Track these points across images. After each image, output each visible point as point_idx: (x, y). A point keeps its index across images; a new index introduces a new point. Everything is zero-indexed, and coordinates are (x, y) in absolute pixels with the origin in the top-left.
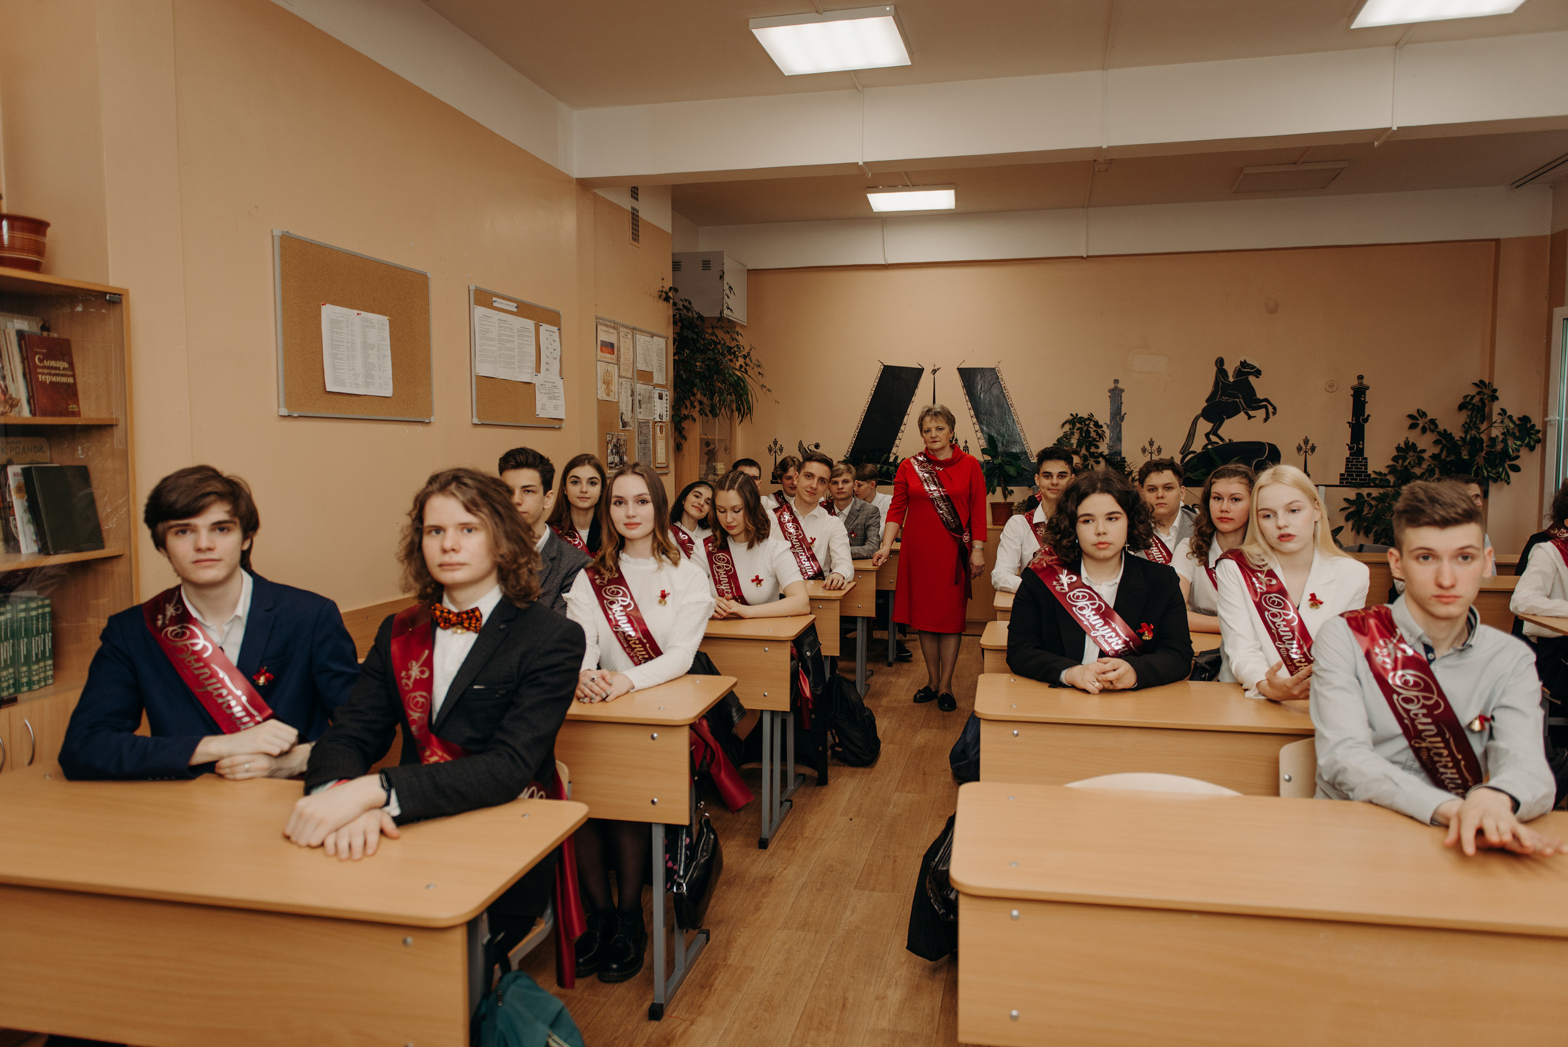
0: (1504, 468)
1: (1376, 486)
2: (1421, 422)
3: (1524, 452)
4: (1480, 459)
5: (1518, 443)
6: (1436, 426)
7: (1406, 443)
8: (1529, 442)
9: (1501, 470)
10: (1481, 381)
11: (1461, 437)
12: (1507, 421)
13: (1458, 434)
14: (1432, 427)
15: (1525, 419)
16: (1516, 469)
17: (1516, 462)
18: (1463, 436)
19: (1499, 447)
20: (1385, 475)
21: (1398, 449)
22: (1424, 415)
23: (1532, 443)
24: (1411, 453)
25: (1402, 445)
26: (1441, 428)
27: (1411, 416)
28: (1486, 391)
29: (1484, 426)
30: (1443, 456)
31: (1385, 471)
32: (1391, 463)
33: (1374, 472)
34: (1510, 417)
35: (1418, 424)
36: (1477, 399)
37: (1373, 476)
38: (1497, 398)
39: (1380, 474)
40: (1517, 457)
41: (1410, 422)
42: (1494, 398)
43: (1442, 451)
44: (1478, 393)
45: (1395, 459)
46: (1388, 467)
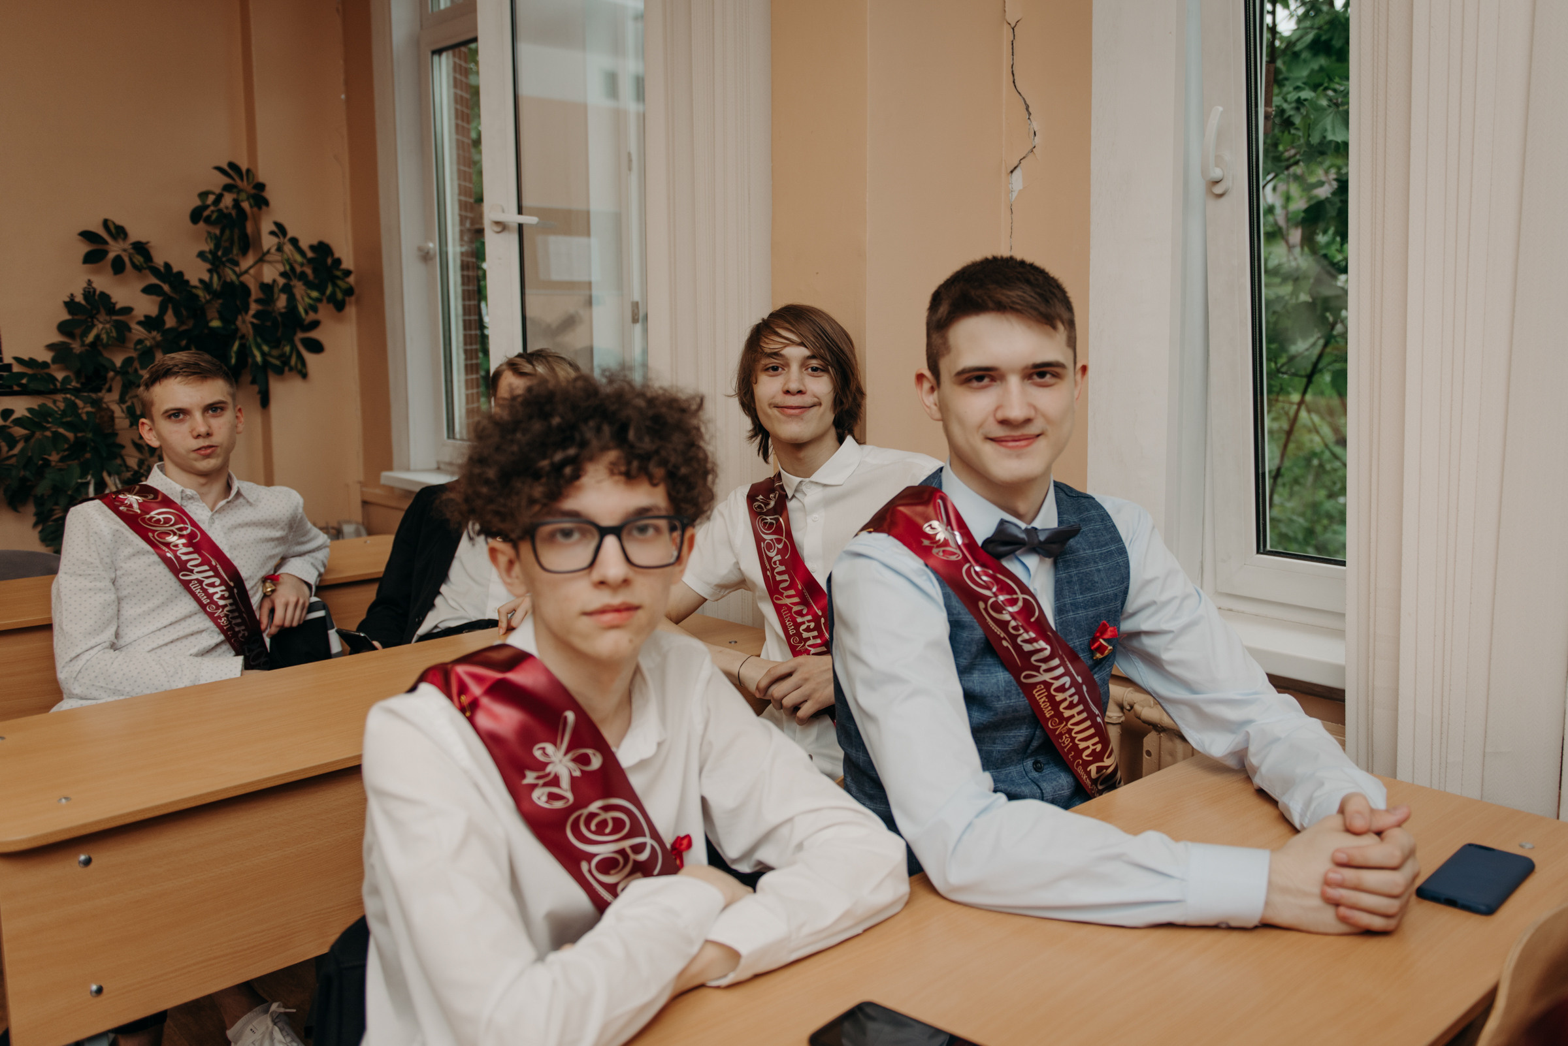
0: (294, 347)
1: (24, 392)
2: (115, 249)
3: (324, 312)
4: (246, 322)
5: (315, 294)
6: (148, 257)
7: (89, 293)
8: (333, 294)
9: (287, 349)
10: (232, 165)
11: (201, 281)
12: (288, 248)
13: (196, 272)
14: (139, 259)
15: (323, 249)
16: (316, 347)
17: (314, 334)
18: (206, 277)
19: (282, 302)
20: (45, 365)
21: (71, 305)
22: (119, 232)
23: (340, 296)
24: (103, 316)
25: (79, 298)
26: (159, 260)
27: (87, 236)
28: (243, 184)
29: (246, 263)
30: (170, 321)
31: (47, 357)
32: (57, 338)
33: (17, 359)
34: (294, 242)
35: (106, 253)
36: (228, 200)
37: (16, 368)
38: (266, 203)
39: (31, 363)
40: (315, 324)
41: (84, 248)
42: (260, 200)
43: (163, 309)
44: (228, 188)
45: (63, 328)
46: (50, 347)
